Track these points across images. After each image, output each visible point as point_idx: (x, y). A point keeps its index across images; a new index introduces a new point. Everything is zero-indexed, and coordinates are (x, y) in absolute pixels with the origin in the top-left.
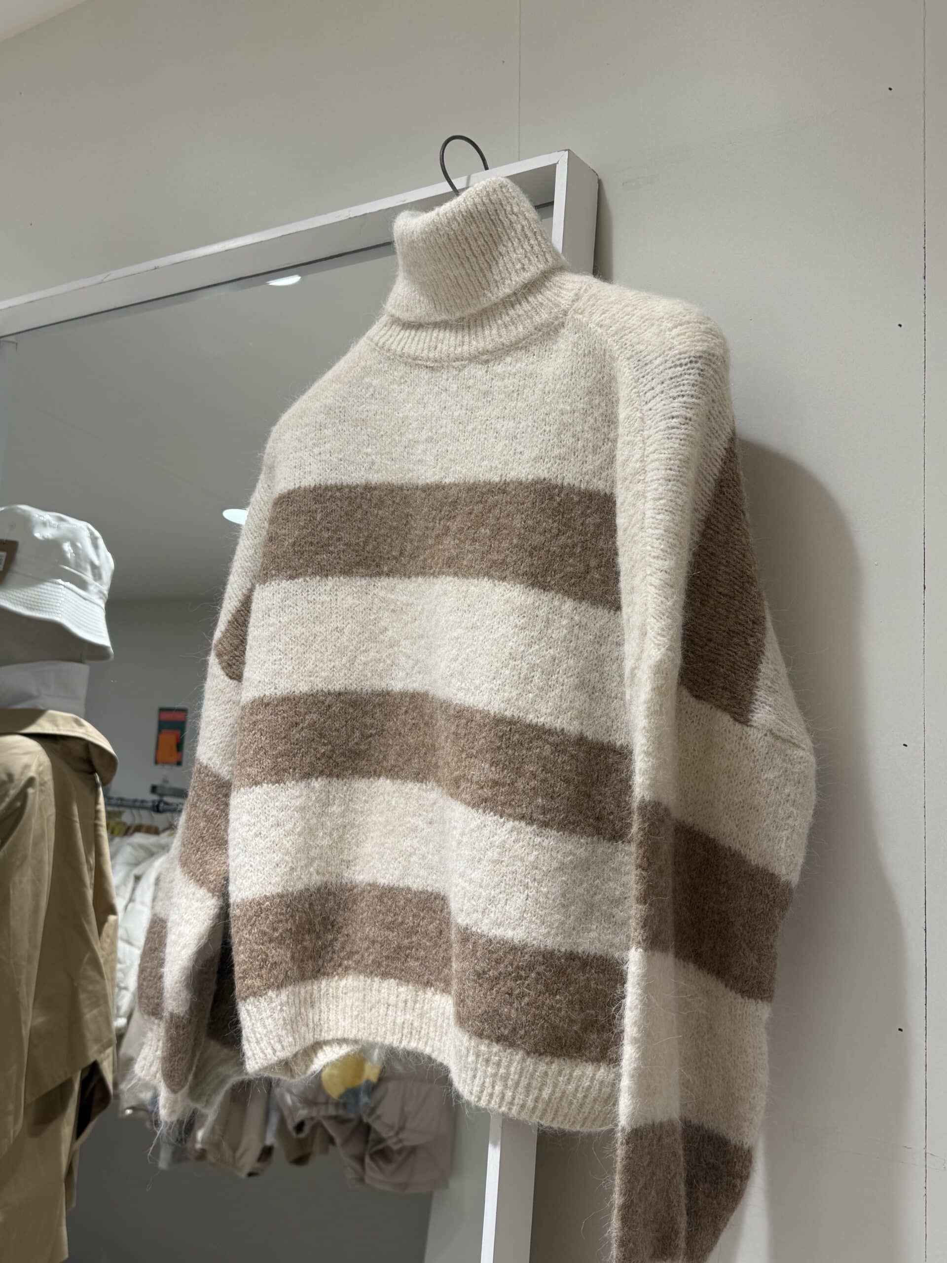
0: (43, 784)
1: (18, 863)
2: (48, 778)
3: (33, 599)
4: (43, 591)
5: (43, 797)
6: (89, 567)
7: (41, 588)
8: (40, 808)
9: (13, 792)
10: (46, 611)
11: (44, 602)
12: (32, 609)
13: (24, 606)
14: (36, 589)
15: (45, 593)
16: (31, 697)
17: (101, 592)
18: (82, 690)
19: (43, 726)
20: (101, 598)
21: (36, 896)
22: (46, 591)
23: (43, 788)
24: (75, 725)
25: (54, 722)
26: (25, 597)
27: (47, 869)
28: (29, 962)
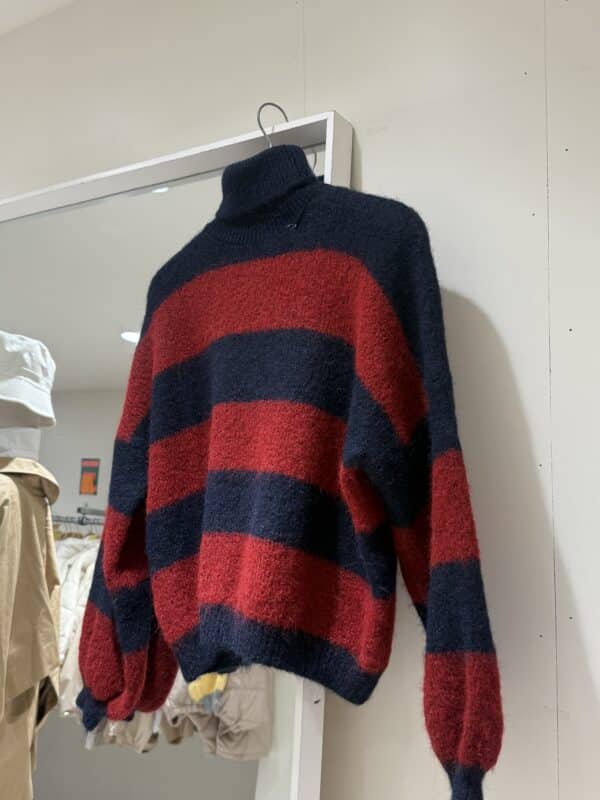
3: (5, 389)
5: (14, 511)
6: (40, 368)
7: (10, 382)
8: (12, 519)
10: (14, 396)
12: (5, 395)
14: (7, 382)
16: (4, 450)
17: (48, 384)
18: (37, 445)
20: (48, 388)
22: (13, 384)
23: (14, 505)
24: (33, 467)
27: (17, 556)
28: (7, 614)
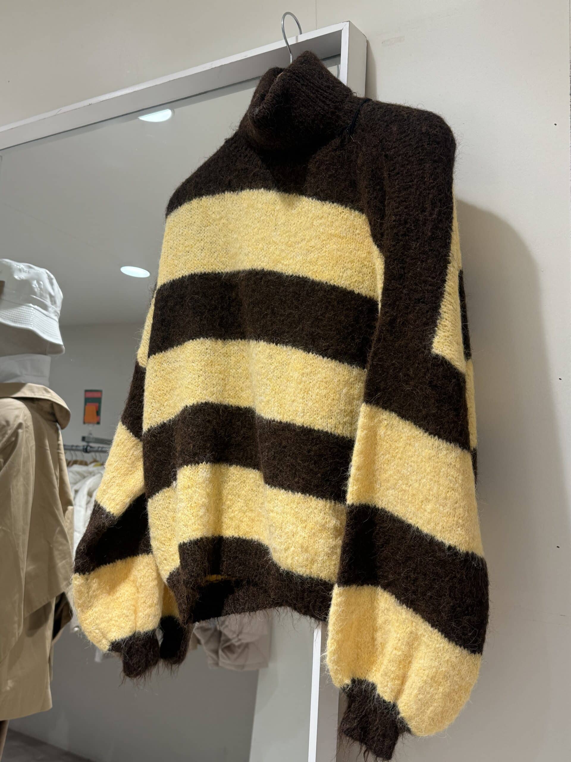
0: (27, 427)
1: (15, 474)
2: (30, 423)
3: (15, 316)
4: (21, 311)
5: (28, 435)
6: (48, 296)
7: (20, 309)
8: (26, 441)
9: (10, 432)
10: (24, 323)
11: (22, 317)
12: (15, 322)
13: (10, 320)
14: (17, 310)
15: (23, 312)
16: (16, 376)
17: (56, 312)
18: (47, 371)
19: (25, 393)
20: (56, 315)
21: (26, 494)
22: (23, 311)
23: (27, 429)
24: (44, 392)
25: (32, 390)
26: (11, 315)
27: (32, 478)
28: (24, 533)
